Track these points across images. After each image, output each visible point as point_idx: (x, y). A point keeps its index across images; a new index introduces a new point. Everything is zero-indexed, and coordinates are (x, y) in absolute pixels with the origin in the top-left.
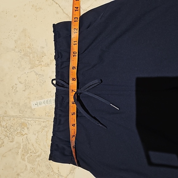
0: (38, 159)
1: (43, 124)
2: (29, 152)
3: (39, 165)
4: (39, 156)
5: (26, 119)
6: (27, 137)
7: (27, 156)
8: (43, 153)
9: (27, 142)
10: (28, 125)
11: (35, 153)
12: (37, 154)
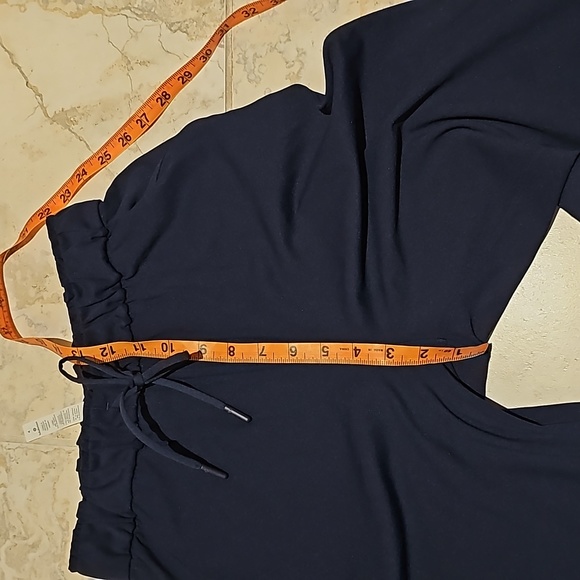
0: (31, 556)
1: (46, 459)
2: (11, 535)
3: (35, 572)
4: (34, 546)
5: (5, 444)
6: (4, 494)
7: (4, 547)
8: (45, 538)
9: (5, 506)
10: (8, 459)
11: (25, 539)
12: (30, 541)
